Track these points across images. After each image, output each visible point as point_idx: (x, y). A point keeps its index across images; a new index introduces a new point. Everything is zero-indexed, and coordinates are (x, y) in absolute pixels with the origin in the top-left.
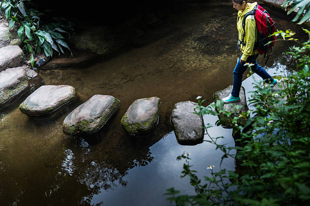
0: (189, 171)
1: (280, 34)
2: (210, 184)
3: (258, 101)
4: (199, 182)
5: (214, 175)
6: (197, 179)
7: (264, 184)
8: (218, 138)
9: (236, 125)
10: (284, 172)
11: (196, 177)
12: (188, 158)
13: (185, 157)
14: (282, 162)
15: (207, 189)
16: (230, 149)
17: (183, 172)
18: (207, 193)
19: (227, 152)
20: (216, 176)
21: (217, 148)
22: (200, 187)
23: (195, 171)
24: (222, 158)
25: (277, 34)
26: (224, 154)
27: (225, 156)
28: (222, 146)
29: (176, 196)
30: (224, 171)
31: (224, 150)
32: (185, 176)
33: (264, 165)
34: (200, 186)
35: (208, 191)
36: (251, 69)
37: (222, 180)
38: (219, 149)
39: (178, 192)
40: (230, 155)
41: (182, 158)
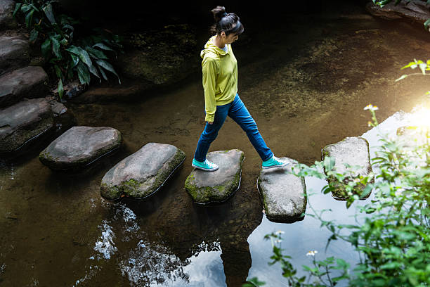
0: (281, 256)
1: (418, 66)
2: (310, 276)
3: (384, 160)
4: (295, 272)
5: (317, 265)
6: (292, 269)
7: (386, 277)
8: (324, 210)
9: (350, 194)
10: (415, 262)
11: (290, 265)
12: (280, 238)
13: (276, 236)
14: (414, 249)
15: (305, 283)
16: (340, 227)
17: (272, 257)
19: (336, 232)
20: (319, 266)
21: (322, 225)
23: (289, 257)
24: (329, 240)
25: (413, 65)
26: (332, 234)
27: (334, 237)
28: (329, 223)
30: (331, 260)
31: (332, 229)
32: (274, 263)
33: (386, 250)
34: (297, 279)
36: (374, 114)
37: (327, 273)
38: (325, 227)
40: (341, 237)
41: (272, 238)
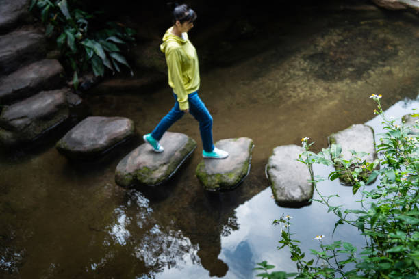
0: (290, 240)
2: (318, 259)
3: (390, 147)
4: (303, 256)
5: (325, 249)
6: (300, 253)
7: (392, 261)
8: (331, 196)
9: (356, 180)
11: (299, 249)
12: (288, 223)
13: (284, 222)
15: (313, 266)
16: (347, 212)
17: (281, 242)
18: (313, 271)
19: (343, 217)
20: (327, 249)
21: (329, 211)
22: (303, 263)
23: (298, 241)
24: (336, 225)
26: (338, 219)
27: (340, 222)
28: (336, 209)
29: (270, 271)
30: (338, 244)
31: (339, 214)
32: (283, 246)
33: (392, 234)
35: (315, 269)
36: (379, 102)
37: (335, 256)
38: (332, 212)
39: (272, 267)
40: (347, 222)
41: (280, 223)
